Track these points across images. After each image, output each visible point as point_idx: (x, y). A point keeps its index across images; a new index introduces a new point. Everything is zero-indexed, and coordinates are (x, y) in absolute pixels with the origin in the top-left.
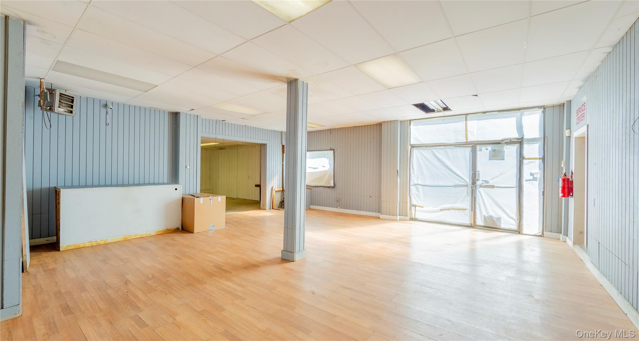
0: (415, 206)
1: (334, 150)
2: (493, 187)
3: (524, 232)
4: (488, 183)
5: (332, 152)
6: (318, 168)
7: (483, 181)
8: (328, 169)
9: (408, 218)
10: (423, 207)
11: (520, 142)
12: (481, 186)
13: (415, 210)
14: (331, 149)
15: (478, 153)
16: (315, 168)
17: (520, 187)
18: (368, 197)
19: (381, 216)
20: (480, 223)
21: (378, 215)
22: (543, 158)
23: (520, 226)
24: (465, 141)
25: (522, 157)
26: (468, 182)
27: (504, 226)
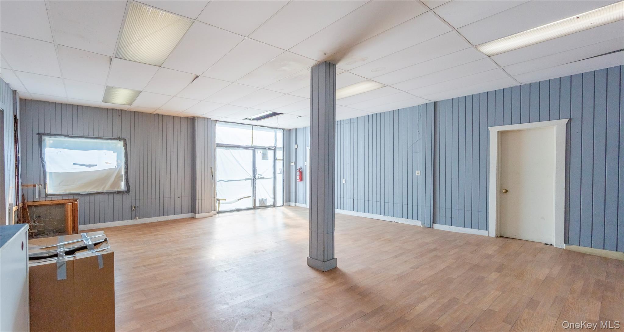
0: (219, 200)
1: (124, 140)
2: (263, 178)
3: (277, 206)
4: (262, 176)
5: (122, 143)
6: (96, 165)
7: (259, 174)
8: (114, 167)
9: (215, 212)
10: (225, 200)
11: (275, 149)
12: (258, 179)
13: (219, 203)
14: (119, 139)
15: (256, 154)
16: (89, 166)
17: (275, 178)
18: (176, 198)
19: (197, 216)
20: (258, 204)
21: (189, 215)
22: (283, 160)
23: (275, 202)
24: (251, 145)
25: (275, 159)
26: (251, 175)
27: (268, 204)
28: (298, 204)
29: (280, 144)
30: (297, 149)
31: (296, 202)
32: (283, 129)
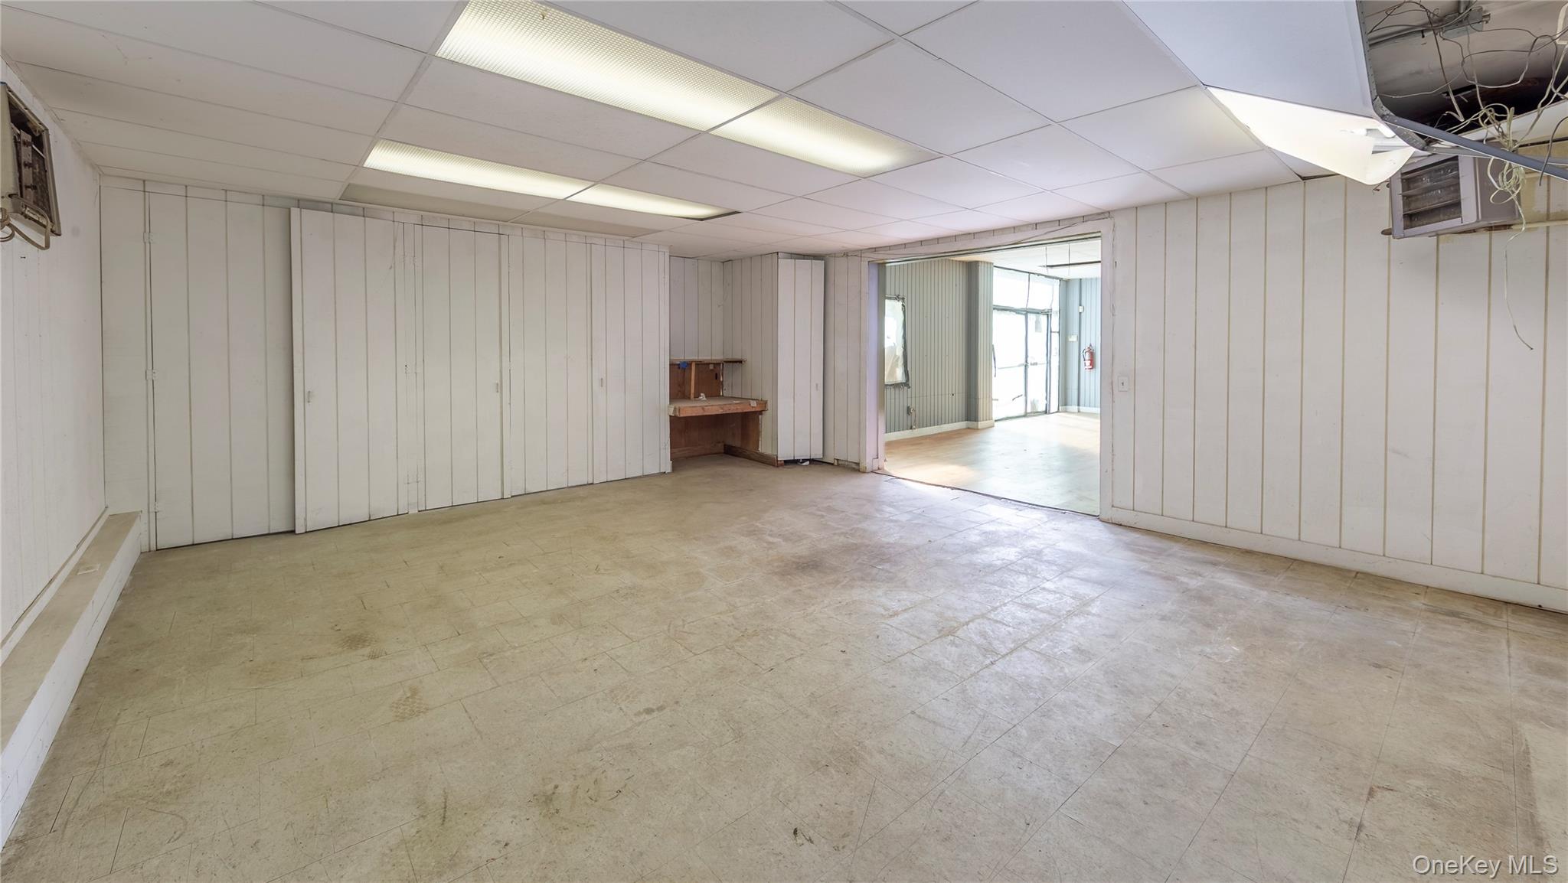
0: (994, 400)
2: (1036, 364)
3: (1051, 411)
4: (1034, 360)
5: (901, 305)
7: (1031, 357)
9: (992, 420)
10: (1000, 399)
11: (1049, 314)
12: (1030, 365)
13: (994, 407)
15: (1029, 322)
17: (1049, 363)
18: (951, 396)
19: (981, 424)
20: (1029, 410)
21: (962, 425)
22: (1059, 332)
23: (1048, 406)
24: (1025, 307)
25: (1049, 331)
26: (1023, 361)
27: (1039, 410)
28: (1082, 409)
29: (1056, 308)
30: (1082, 314)
31: (1079, 405)
32: (1061, 280)
